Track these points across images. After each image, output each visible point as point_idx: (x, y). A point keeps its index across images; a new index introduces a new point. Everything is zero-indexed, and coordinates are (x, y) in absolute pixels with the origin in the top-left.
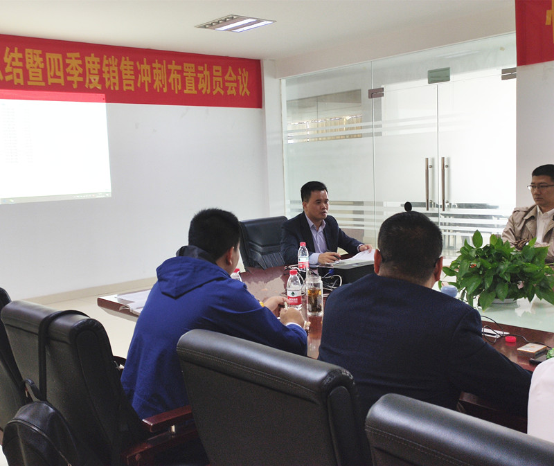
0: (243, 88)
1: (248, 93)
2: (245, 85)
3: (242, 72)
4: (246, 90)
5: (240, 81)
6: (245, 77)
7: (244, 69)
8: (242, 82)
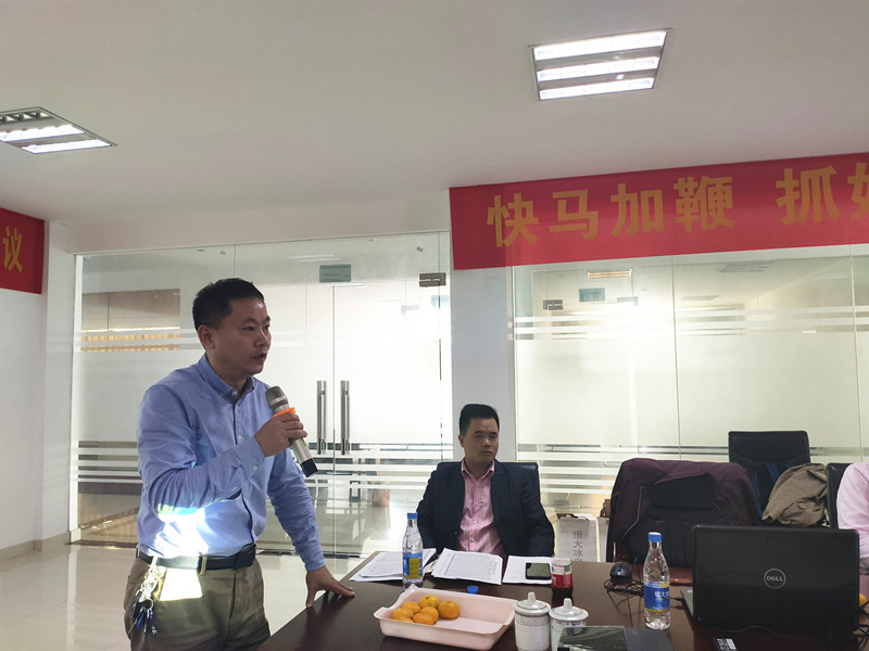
0: (12, 258)
1: (20, 268)
2: (16, 255)
3: (12, 233)
4: (15, 262)
5: (7, 248)
6: (16, 243)
7: (15, 230)
8: (10, 249)
